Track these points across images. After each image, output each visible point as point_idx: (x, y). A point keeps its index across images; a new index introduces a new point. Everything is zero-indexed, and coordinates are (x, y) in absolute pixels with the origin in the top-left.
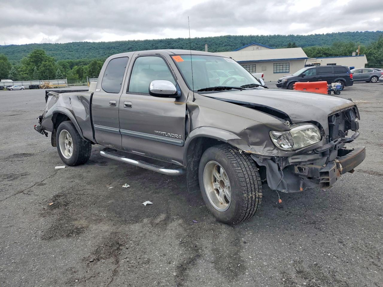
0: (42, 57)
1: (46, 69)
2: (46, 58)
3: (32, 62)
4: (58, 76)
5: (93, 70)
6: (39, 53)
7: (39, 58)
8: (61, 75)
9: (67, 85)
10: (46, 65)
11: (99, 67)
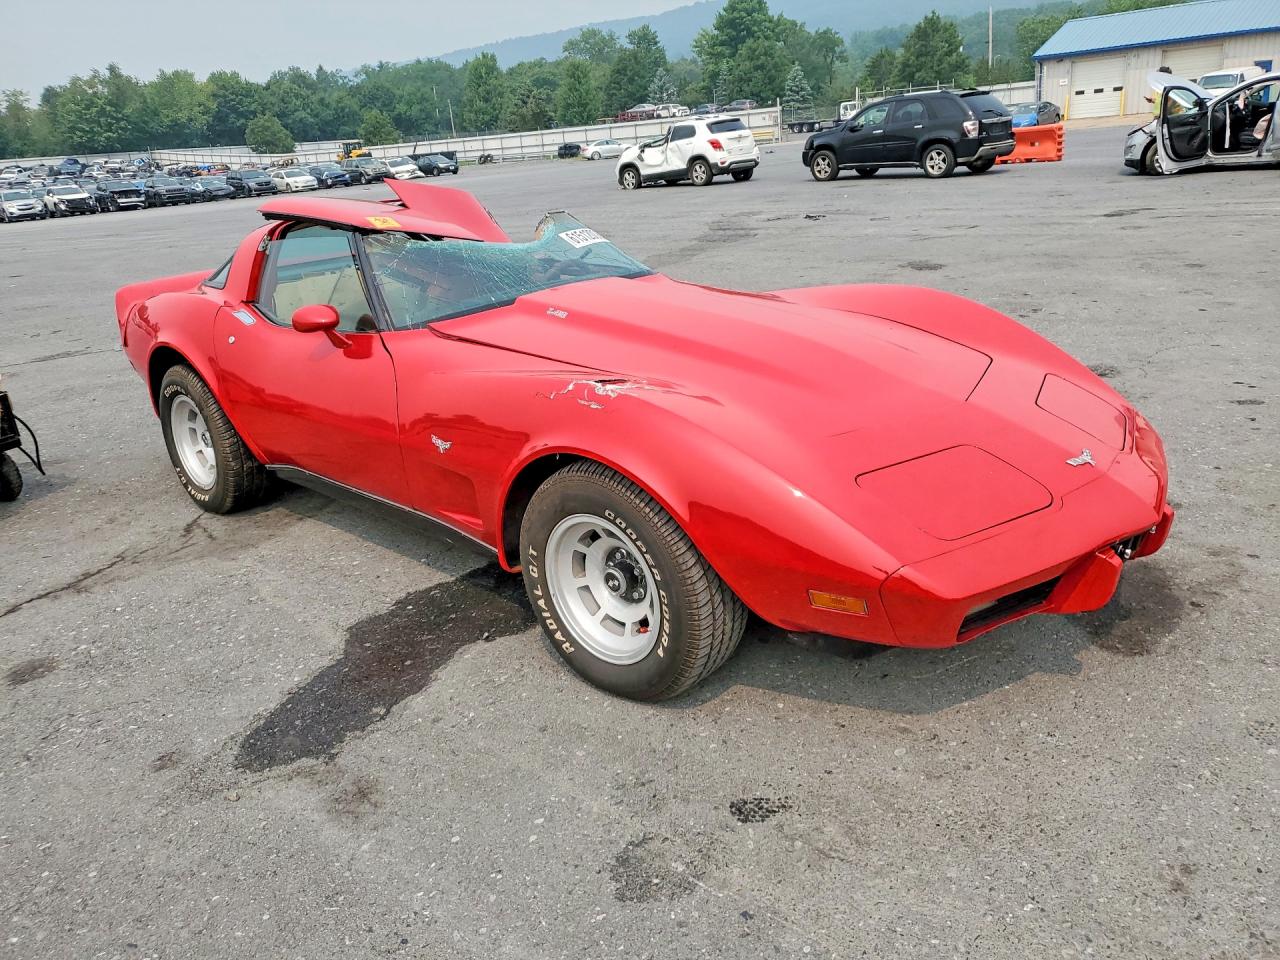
0: (755, 22)
1: (757, 68)
2: (767, 24)
3: (722, 44)
4: (791, 90)
5: (917, 58)
6: (746, 10)
7: (743, 27)
8: (802, 89)
9: (777, 132)
10: (757, 53)
11: (946, 42)
